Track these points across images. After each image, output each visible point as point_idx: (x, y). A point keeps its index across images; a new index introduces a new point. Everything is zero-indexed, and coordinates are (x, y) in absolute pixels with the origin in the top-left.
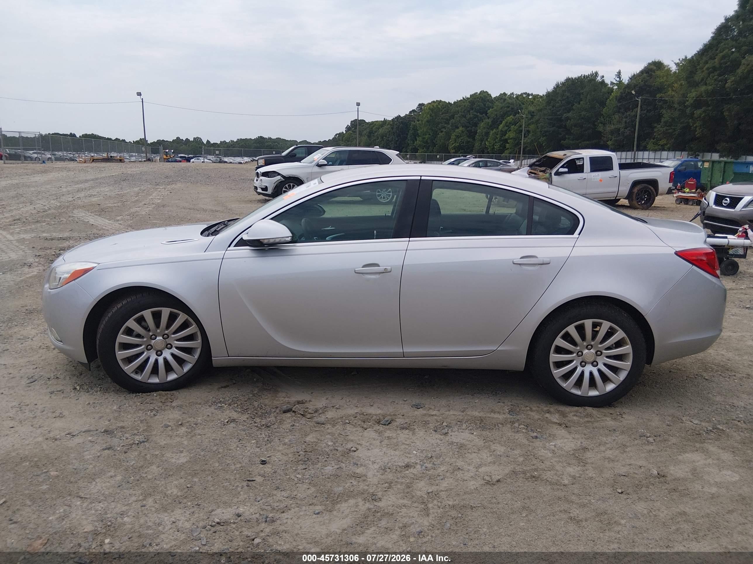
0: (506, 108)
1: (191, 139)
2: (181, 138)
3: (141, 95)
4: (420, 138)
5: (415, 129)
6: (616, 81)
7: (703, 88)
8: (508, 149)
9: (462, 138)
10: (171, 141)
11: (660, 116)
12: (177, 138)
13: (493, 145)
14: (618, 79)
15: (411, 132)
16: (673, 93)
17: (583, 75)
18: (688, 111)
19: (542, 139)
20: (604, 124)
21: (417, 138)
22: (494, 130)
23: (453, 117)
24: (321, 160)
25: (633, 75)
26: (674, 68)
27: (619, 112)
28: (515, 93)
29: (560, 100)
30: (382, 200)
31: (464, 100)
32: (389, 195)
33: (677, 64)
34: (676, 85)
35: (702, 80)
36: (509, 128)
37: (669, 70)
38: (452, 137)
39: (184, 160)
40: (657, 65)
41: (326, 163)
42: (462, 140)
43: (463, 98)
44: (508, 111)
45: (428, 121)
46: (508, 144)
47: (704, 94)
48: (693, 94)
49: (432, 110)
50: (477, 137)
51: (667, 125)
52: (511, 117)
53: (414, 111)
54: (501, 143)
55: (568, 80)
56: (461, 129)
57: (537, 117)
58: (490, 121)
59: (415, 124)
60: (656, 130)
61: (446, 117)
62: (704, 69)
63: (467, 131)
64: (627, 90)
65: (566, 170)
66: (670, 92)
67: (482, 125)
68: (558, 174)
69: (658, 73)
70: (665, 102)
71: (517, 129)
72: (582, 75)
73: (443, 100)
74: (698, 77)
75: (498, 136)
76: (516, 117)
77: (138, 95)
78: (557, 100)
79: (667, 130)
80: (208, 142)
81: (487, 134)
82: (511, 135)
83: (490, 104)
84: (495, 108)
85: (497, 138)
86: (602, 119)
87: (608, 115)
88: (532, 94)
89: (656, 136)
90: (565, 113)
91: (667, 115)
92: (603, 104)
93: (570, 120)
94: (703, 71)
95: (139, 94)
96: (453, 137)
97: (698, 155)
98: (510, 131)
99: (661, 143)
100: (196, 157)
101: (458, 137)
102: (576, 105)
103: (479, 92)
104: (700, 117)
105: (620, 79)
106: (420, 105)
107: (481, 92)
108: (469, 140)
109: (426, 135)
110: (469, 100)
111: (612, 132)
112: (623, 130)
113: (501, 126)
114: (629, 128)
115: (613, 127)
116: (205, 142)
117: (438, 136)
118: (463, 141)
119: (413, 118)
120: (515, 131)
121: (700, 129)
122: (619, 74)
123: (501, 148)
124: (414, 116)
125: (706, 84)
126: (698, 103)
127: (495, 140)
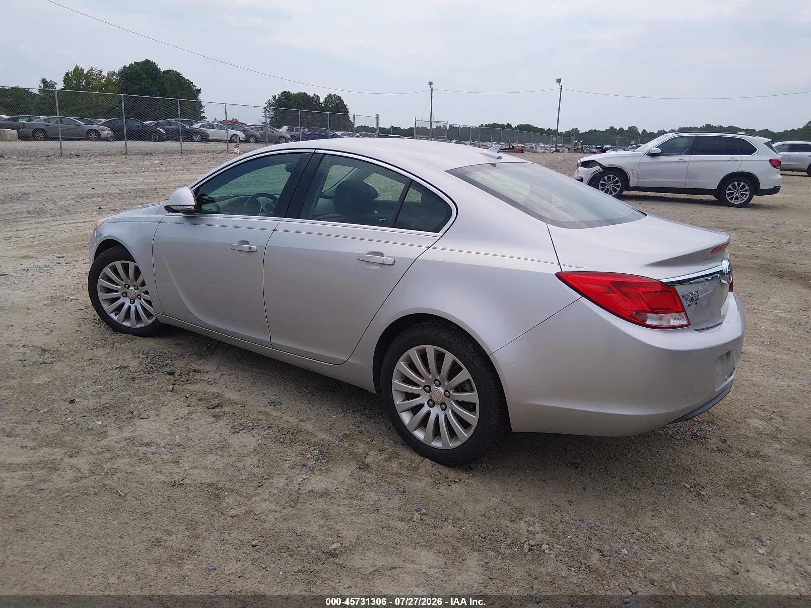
1: (626, 129)
2: (615, 128)
3: (560, 82)
10: (604, 130)
12: (610, 127)
39: (600, 151)
77: (557, 82)
80: (644, 131)
95: (559, 81)
100: (613, 148)
116: (640, 132)
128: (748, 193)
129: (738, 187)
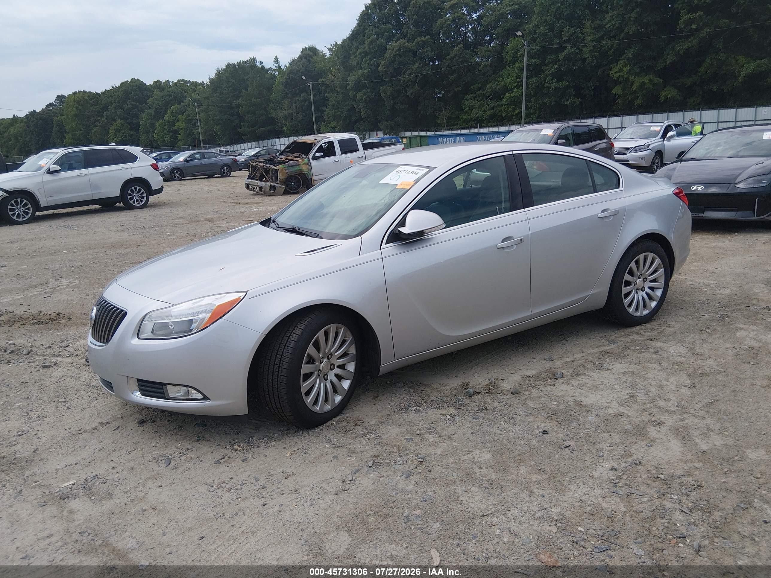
0: (167, 97)
4: (70, 135)
5: (61, 125)
6: (276, 67)
7: (360, 72)
8: (180, 140)
9: (123, 131)
11: (326, 99)
13: (163, 137)
14: (277, 65)
15: (55, 129)
16: (333, 78)
17: (242, 61)
18: (351, 93)
19: (216, 128)
20: (275, 110)
21: (65, 135)
22: (160, 121)
23: (106, 108)
24: (52, 166)
25: (292, 60)
26: (328, 54)
27: (287, 97)
28: (171, 80)
29: (226, 87)
30: (136, 204)
31: (114, 90)
32: (143, 197)
33: (329, 49)
34: (334, 70)
35: (357, 64)
36: (176, 118)
37: (324, 55)
38: (110, 131)
40: (312, 50)
41: (59, 168)
42: (123, 133)
43: (113, 87)
44: (171, 100)
45: (75, 115)
46: (179, 136)
47: (361, 78)
48: (352, 78)
49: (78, 102)
50: (141, 129)
51: (335, 108)
52: (175, 106)
53: (51, 104)
54: (171, 134)
55: (229, 66)
56: (119, 121)
57: (205, 106)
58: (152, 111)
59: (58, 119)
60: (326, 113)
61: (97, 109)
62: (357, 53)
63: (128, 123)
64: (291, 76)
65: (321, 154)
66: (330, 77)
67: (144, 116)
68: (315, 158)
69: (315, 58)
70: (327, 86)
71: (185, 119)
72: (240, 61)
73: (87, 90)
74: (353, 61)
75: (166, 127)
76: (181, 106)
78: (223, 87)
79: (335, 113)
81: (153, 125)
82: (180, 125)
83: (149, 94)
84: (155, 97)
85: (165, 129)
86: (272, 105)
87: (278, 101)
88: (189, 82)
89: (326, 120)
90: (235, 100)
91: (332, 99)
92: (270, 89)
93: (242, 107)
94: (356, 56)
96: (112, 131)
97: (366, 134)
98: (178, 121)
99: (331, 125)
101: (117, 130)
102: (244, 91)
103: (129, 80)
104: (362, 99)
105: (279, 65)
106: (58, 97)
107: (132, 79)
108: (132, 133)
109: (76, 131)
110: (121, 89)
111: (285, 118)
112: (295, 115)
113: (167, 117)
114: (300, 113)
115: (286, 113)
117: (93, 131)
118: (125, 135)
119: (53, 113)
120: (184, 121)
121: (364, 110)
122: (276, 60)
123: (173, 140)
124: (55, 111)
125: (361, 68)
126: (358, 87)
127: (163, 132)
128: (145, 195)
129: (136, 191)
